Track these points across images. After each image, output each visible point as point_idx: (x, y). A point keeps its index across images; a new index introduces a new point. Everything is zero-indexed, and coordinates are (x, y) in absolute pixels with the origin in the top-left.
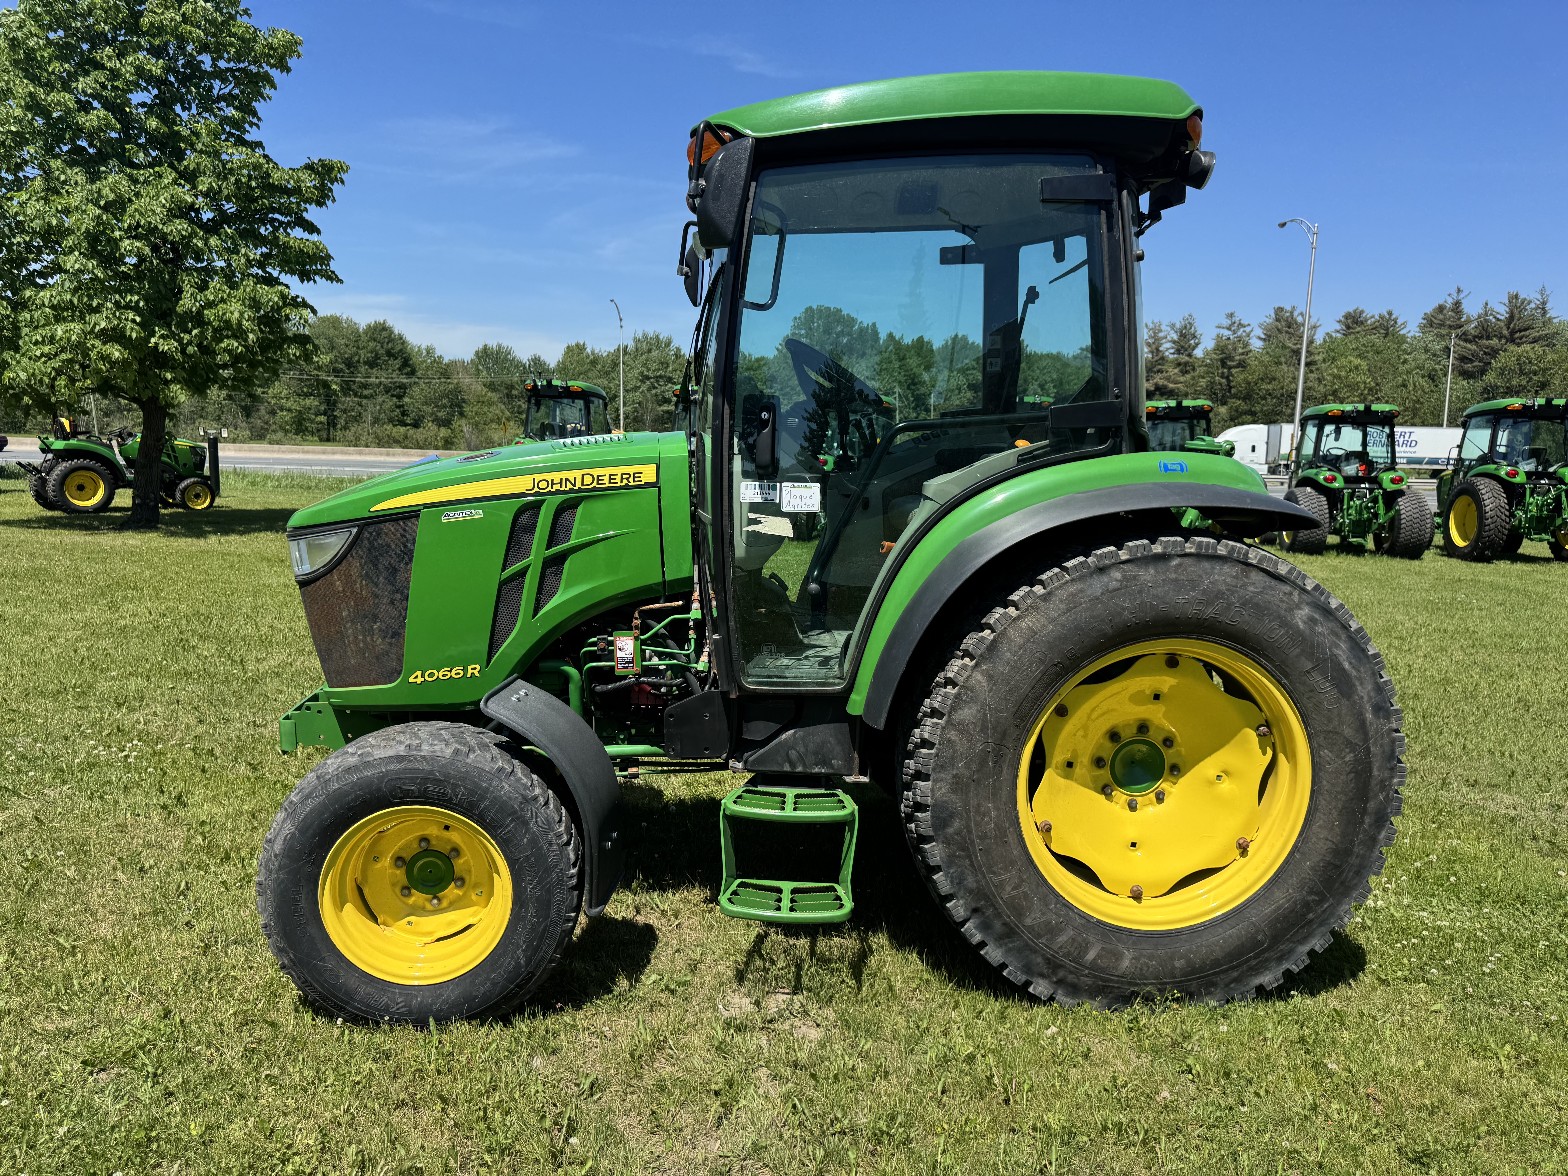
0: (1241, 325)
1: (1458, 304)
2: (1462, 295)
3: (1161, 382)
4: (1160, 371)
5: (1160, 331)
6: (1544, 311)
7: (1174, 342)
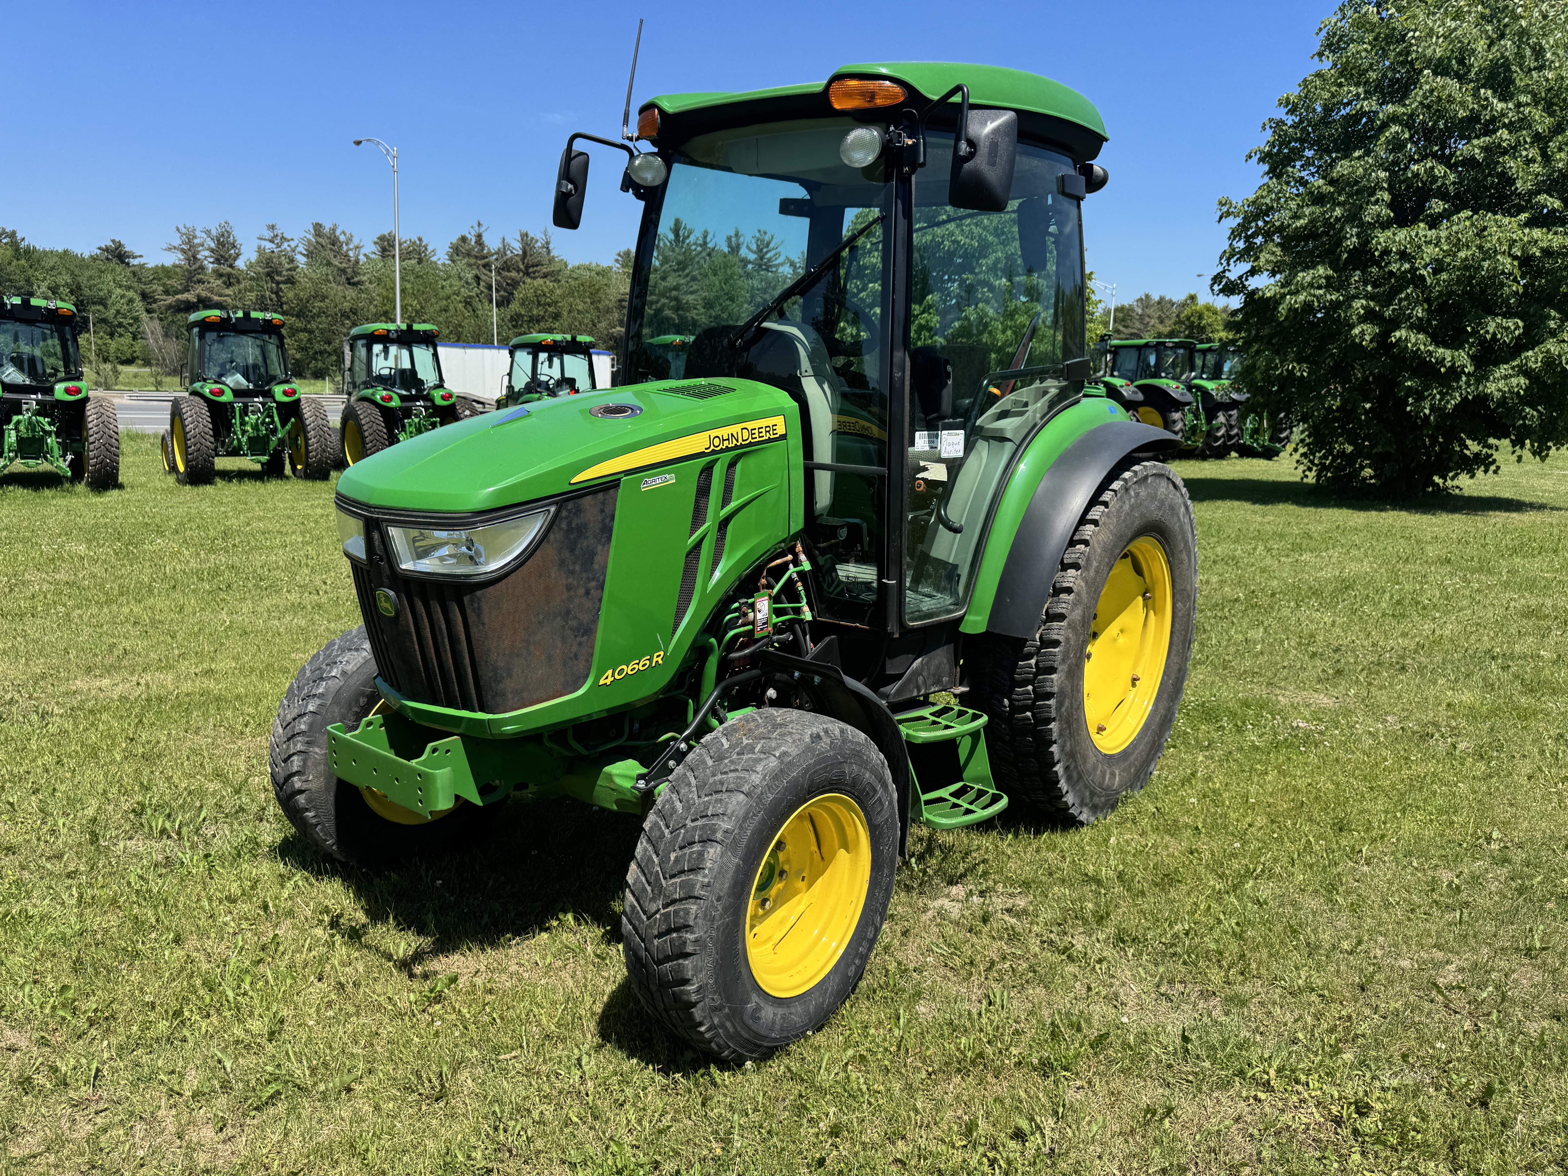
1: (479, 236)
2: (482, 229)
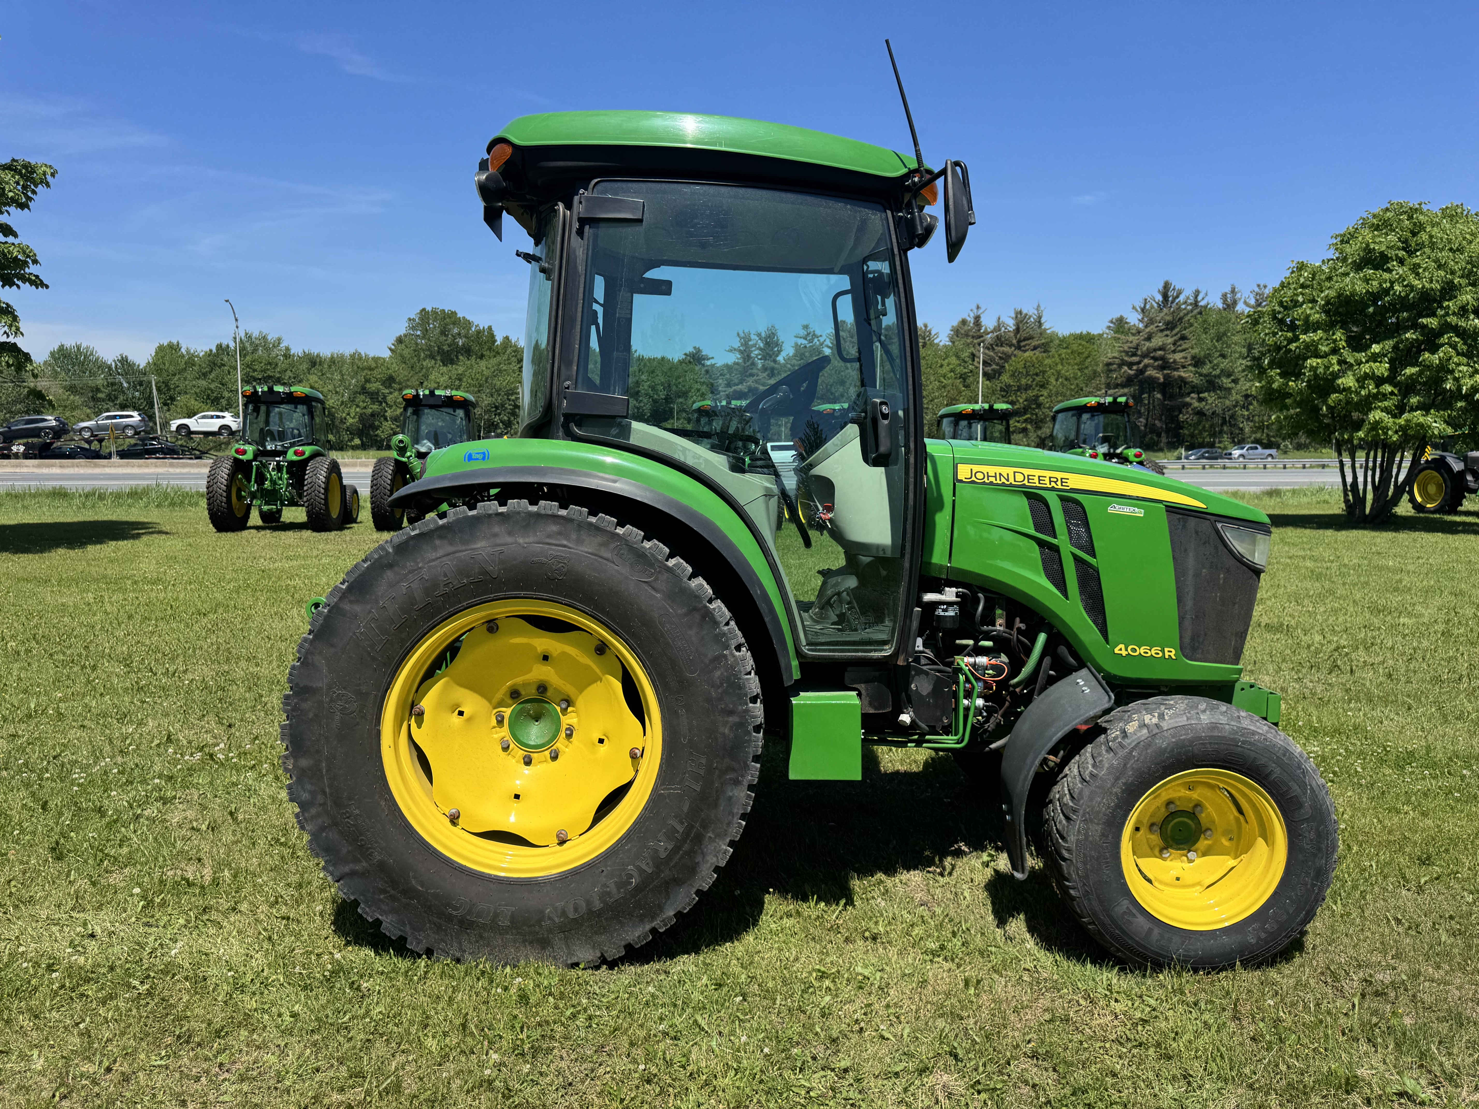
0: (815, 336)
3: (753, 385)
4: (752, 375)
5: (750, 340)
6: (1040, 324)
7: (760, 349)
